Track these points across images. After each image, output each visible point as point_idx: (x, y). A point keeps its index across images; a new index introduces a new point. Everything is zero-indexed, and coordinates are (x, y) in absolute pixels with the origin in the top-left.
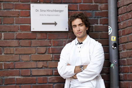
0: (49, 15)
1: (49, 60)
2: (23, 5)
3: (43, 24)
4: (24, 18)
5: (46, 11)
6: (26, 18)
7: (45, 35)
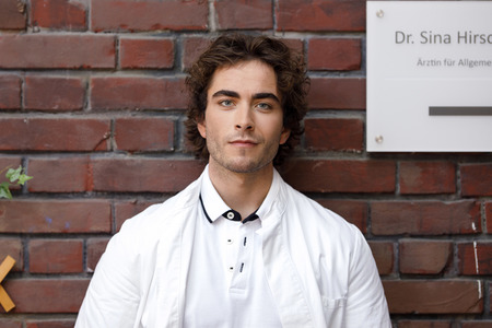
0: (471, 64)
1: (464, 310)
2: (328, 9)
3: (434, 111)
4: (329, 77)
5: (454, 38)
6: (342, 76)
7: (443, 170)
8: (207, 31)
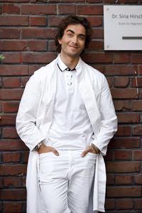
0: (134, 24)
1: (133, 97)
2: (92, 8)
3: (124, 38)
5: (129, 17)
7: (126, 56)
8: (56, 15)
